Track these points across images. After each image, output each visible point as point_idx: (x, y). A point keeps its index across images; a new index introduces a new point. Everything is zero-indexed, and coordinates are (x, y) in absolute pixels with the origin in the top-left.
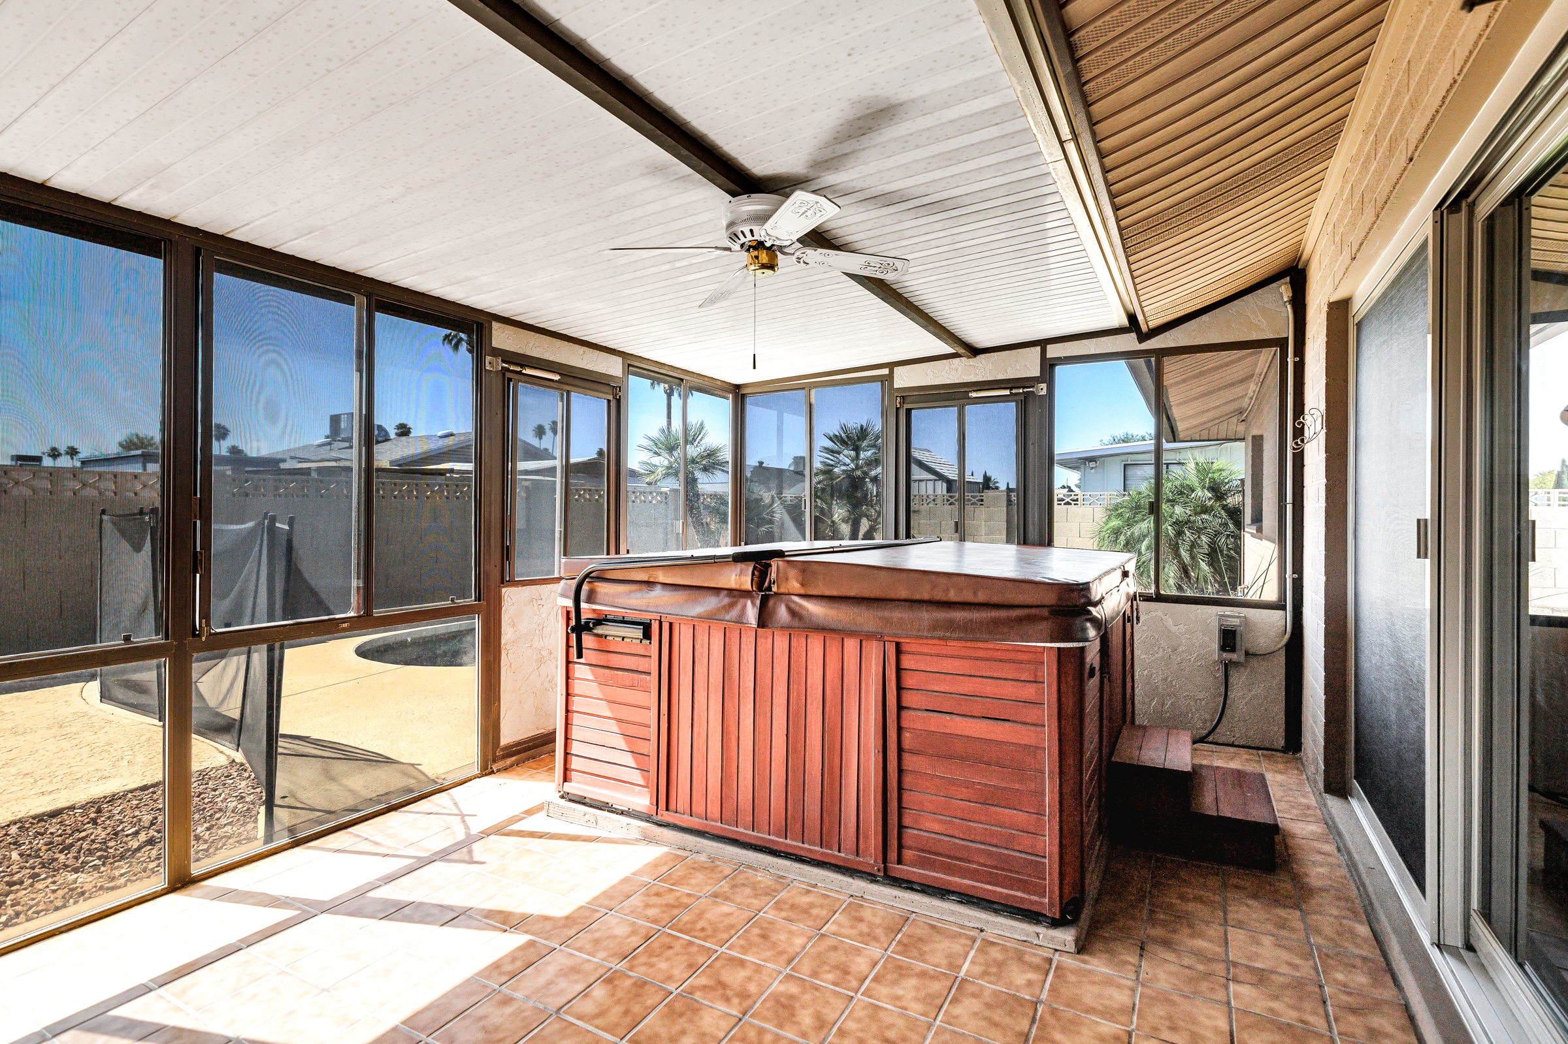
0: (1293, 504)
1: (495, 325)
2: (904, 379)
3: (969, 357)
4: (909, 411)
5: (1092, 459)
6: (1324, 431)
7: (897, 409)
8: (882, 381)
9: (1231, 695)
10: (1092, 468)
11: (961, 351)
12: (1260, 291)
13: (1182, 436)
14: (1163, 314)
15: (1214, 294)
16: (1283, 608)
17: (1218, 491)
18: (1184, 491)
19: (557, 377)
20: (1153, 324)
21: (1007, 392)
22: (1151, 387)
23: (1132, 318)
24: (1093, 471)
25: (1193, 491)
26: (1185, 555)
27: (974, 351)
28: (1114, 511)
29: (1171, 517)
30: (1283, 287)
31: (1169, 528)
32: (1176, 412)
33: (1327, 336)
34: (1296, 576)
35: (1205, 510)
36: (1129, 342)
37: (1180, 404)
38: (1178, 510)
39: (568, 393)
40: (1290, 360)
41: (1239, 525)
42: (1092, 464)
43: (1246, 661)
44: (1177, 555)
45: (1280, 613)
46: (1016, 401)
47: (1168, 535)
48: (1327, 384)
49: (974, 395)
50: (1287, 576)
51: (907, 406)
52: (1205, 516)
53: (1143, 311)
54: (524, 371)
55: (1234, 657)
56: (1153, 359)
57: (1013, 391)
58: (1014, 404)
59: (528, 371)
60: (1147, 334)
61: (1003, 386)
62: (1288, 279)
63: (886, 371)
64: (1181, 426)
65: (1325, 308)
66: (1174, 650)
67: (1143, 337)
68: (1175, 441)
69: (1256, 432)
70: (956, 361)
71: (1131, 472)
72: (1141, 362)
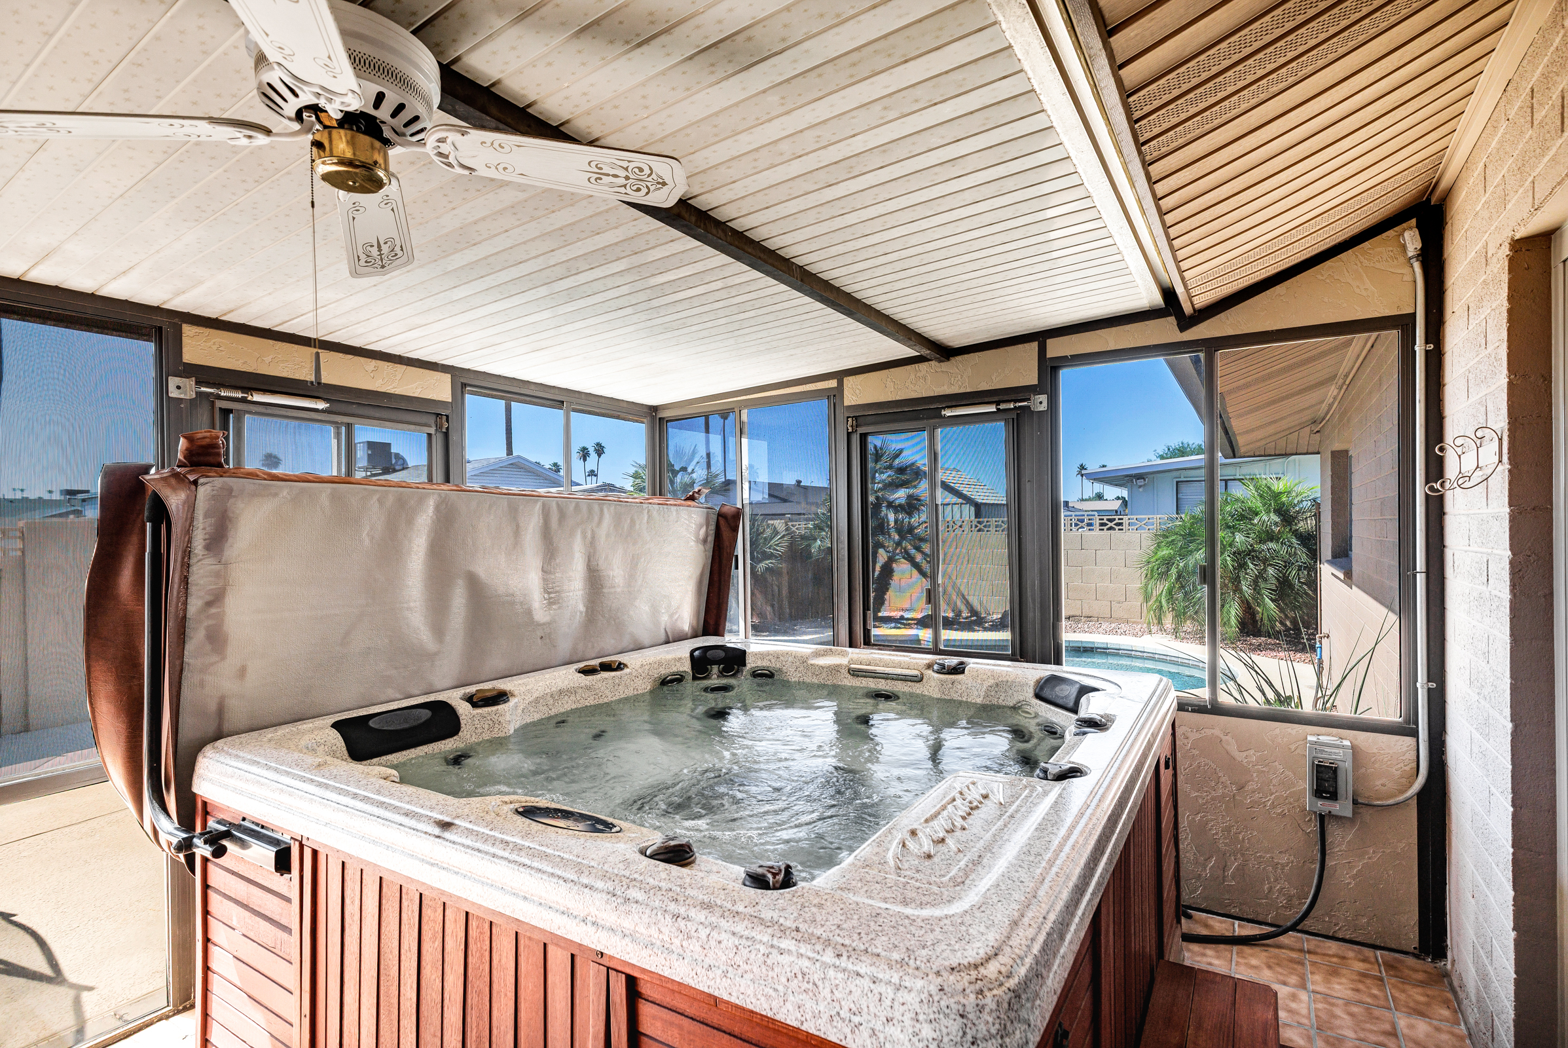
0: (1428, 573)
1: (188, 330)
2: (857, 393)
3: (940, 361)
4: (864, 437)
5: (1140, 477)
6: (1506, 466)
7: (849, 434)
8: (828, 397)
9: (1330, 863)
10: (1140, 487)
11: (925, 352)
12: (1366, 245)
13: (1243, 450)
14: (1215, 284)
15: (1297, 247)
16: (1414, 733)
17: (1287, 516)
18: (1246, 515)
19: (321, 405)
20: (1201, 301)
21: (992, 408)
22: (1202, 393)
23: (1169, 294)
24: (1141, 490)
25: (1257, 514)
26: (1246, 588)
27: (944, 352)
28: (1164, 536)
29: (1230, 545)
30: (1407, 234)
31: (1228, 558)
32: (1236, 425)
33: (1510, 298)
34: (1433, 685)
35: (1271, 537)
36: (1166, 330)
37: (1240, 416)
38: (1239, 538)
39: (349, 427)
40: (1420, 348)
41: (1314, 554)
42: (1140, 482)
43: (1354, 813)
44: (1237, 589)
45: (1410, 741)
46: (1006, 421)
47: (1225, 566)
48: (1510, 384)
49: (948, 413)
50: (1418, 685)
51: (861, 430)
52: (1271, 545)
53: (1183, 279)
54: (250, 398)
55: (1336, 808)
56: (1202, 355)
57: (1002, 406)
58: (1003, 423)
59: (257, 397)
60: (1191, 317)
61: (987, 400)
62: (1413, 222)
63: (833, 383)
64: (1241, 441)
65: (1506, 250)
66: (1241, 788)
67: (1185, 322)
68: (1234, 457)
69: (1337, 446)
70: (923, 366)
71: (1184, 489)
72: (1185, 358)
